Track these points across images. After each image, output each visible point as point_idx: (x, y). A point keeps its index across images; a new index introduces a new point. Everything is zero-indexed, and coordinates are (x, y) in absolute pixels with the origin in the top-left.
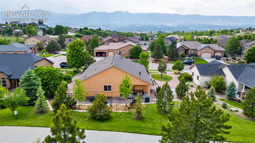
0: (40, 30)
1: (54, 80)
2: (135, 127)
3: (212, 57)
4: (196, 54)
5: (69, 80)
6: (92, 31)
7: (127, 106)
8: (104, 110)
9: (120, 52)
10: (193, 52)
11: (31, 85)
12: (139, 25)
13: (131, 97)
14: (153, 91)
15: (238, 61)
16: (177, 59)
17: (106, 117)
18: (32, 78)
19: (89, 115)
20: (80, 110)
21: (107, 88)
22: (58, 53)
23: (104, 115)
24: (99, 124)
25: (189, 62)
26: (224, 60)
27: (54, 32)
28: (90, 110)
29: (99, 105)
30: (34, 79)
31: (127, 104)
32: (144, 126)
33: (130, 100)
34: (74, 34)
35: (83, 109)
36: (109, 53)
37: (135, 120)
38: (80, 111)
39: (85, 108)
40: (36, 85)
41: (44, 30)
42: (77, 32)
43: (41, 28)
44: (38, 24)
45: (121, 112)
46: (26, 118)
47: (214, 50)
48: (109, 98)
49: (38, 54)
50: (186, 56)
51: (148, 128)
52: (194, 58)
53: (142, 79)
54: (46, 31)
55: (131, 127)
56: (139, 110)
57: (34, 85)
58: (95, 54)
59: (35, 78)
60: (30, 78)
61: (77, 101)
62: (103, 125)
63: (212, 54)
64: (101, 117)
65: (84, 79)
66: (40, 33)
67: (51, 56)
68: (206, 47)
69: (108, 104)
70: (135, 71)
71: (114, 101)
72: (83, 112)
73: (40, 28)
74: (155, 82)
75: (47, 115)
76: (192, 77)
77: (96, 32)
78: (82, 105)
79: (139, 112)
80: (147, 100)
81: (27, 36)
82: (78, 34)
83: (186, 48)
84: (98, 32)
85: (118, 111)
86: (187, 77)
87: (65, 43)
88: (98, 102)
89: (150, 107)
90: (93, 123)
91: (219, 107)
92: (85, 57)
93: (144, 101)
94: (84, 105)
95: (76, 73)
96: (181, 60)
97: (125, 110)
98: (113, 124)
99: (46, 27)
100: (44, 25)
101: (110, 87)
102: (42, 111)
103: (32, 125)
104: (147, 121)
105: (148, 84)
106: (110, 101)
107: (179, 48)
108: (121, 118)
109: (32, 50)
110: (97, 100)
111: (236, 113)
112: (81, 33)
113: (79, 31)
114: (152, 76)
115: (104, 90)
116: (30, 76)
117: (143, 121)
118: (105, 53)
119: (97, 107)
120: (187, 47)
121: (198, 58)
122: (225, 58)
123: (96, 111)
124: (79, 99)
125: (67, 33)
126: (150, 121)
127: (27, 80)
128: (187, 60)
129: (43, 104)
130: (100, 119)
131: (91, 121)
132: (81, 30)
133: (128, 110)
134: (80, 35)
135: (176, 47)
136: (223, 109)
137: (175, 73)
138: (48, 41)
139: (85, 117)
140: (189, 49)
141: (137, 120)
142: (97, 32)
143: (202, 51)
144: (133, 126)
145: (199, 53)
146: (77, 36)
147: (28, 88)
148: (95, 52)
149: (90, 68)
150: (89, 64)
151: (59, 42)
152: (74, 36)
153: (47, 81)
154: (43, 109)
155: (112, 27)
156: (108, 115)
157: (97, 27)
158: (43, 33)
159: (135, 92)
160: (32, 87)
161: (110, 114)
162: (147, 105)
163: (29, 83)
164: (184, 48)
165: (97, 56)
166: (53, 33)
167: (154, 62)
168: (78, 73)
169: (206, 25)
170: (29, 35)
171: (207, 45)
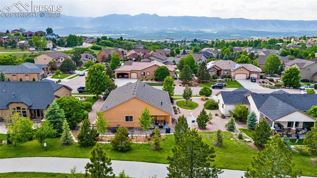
0: (49, 41)
1: (76, 111)
2: (152, 157)
3: (247, 79)
4: (230, 75)
5: (89, 109)
6: (112, 41)
7: (148, 137)
8: (125, 141)
9: (144, 73)
10: (226, 72)
11: (56, 118)
12: (170, 31)
13: (153, 128)
14: (175, 121)
15: (275, 84)
16: (208, 82)
17: (127, 148)
18: (57, 111)
19: (111, 146)
20: (103, 141)
21: (129, 119)
22: (74, 73)
23: (125, 146)
24: (121, 154)
25: (219, 85)
26: (260, 82)
27: (66, 43)
28: (113, 142)
29: (121, 137)
30: (58, 112)
31: (147, 135)
32: (160, 156)
33: (151, 130)
34: (91, 45)
35: (105, 141)
36: (131, 74)
37: (153, 151)
38: (103, 143)
39: (108, 140)
40: (60, 117)
41: (54, 41)
42: (94, 42)
43: (50, 39)
44: (46, 33)
45: (141, 143)
46: (54, 150)
47: (249, 71)
48: (130, 128)
49: (51, 75)
50: (218, 77)
51: (163, 158)
52: (226, 80)
53: (163, 109)
54: (57, 43)
55: (149, 157)
56: (157, 142)
57: (58, 118)
58: (116, 76)
59: (60, 111)
60: (55, 111)
61: (100, 133)
62: (124, 155)
63: (247, 75)
64: (122, 149)
65: (106, 109)
66: (50, 45)
67: (65, 77)
68: (240, 68)
69: (129, 136)
70: (158, 100)
71: (135, 132)
72: (106, 144)
73: (48, 38)
74: (179, 111)
75: (72, 146)
76: (218, 104)
77: (116, 42)
78: (104, 136)
79: (157, 144)
80: (168, 131)
81: (34, 49)
82: (96, 45)
83: (218, 69)
84: (120, 42)
85: (138, 143)
86: (212, 105)
87: (81, 60)
88: (120, 135)
89: (169, 138)
90: (115, 154)
91: (235, 138)
92: (105, 82)
93: (165, 132)
94: (106, 136)
95: (95, 99)
96: (212, 82)
97: (145, 141)
98: (133, 154)
99: (56, 37)
100: (54, 34)
101: (131, 117)
102: (68, 143)
103: (61, 156)
104: (164, 151)
105: (170, 115)
106: (132, 132)
107: (210, 69)
108: (141, 149)
109: (45, 70)
110: (118, 133)
111: (249, 144)
112: (99, 44)
113: (96, 42)
114: (177, 103)
115: (126, 121)
116: (55, 109)
117: (160, 152)
118: (127, 74)
119: (118, 140)
120: (220, 67)
121: (232, 80)
122: (261, 80)
123: (118, 143)
124: (101, 131)
125: (82, 44)
126: (167, 151)
127: (52, 113)
128: (217, 84)
129: (68, 136)
130: (121, 150)
131: (113, 152)
132: (98, 40)
133: (148, 142)
134: (97, 47)
135: (207, 68)
136: (239, 140)
137: (202, 100)
138: (62, 59)
139: (108, 149)
140: (221, 70)
141: (155, 151)
142: (118, 43)
143: (236, 72)
144: (151, 157)
145: (232, 74)
146: (93, 48)
147: (53, 121)
148: (116, 74)
149: (111, 97)
150: (110, 90)
151: (74, 59)
152: (91, 49)
153: (69, 112)
154: (68, 141)
155: (137, 34)
156: (129, 146)
157: (118, 34)
158: (53, 45)
159: (157, 122)
160: (57, 120)
161: (131, 145)
162: (167, 137)
163: (54, 116)
164: (216, 69)
165: (118, 77)
166: (65, 45)
167: (182, 85)
168: (98, 99)
169: (253, 31)
170: (36, 47)
171: (241, 65)
